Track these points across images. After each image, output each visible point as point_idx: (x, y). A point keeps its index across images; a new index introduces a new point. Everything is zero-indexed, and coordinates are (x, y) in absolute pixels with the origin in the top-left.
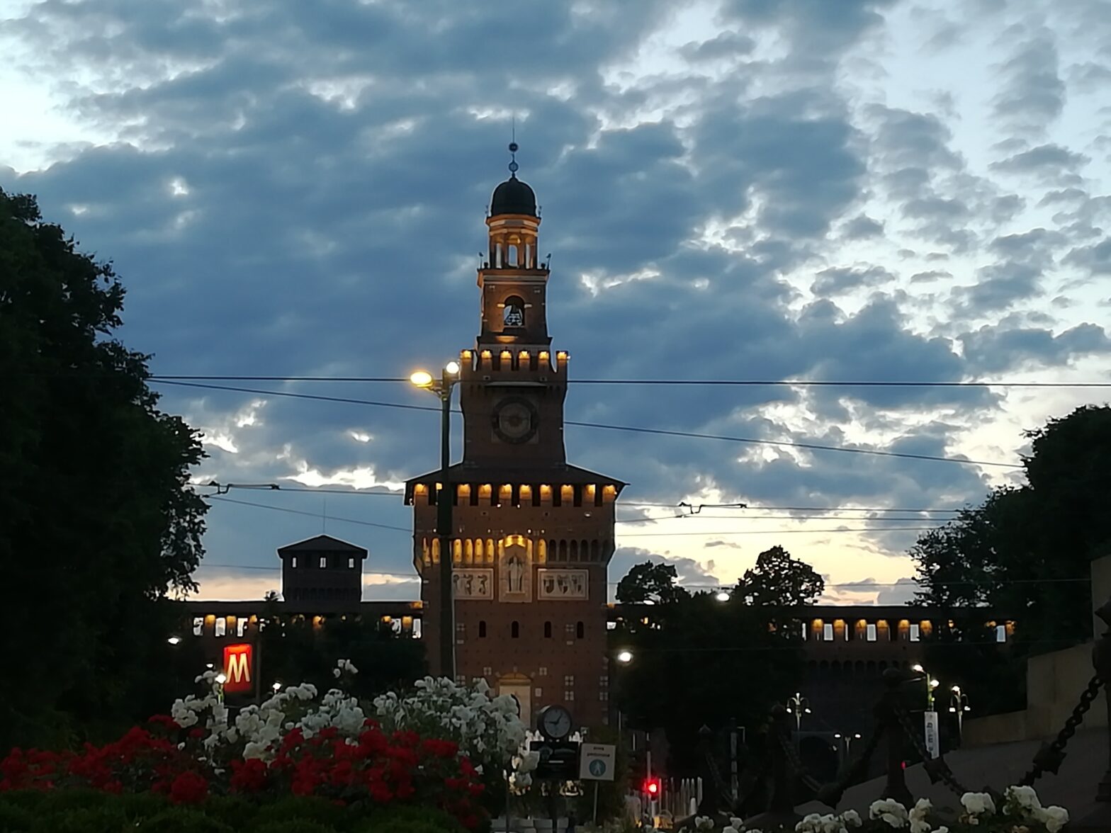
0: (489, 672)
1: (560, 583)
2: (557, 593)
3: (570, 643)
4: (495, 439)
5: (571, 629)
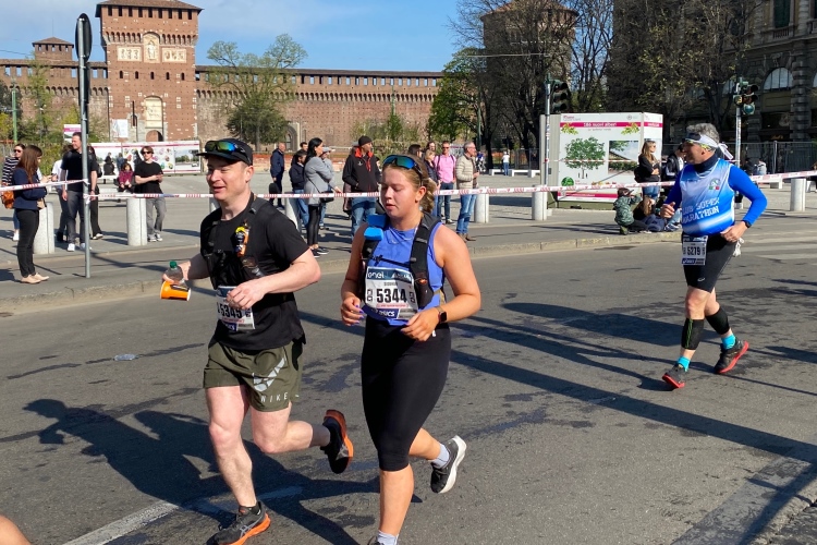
0: (140, 94)
1: (173, 55)
2: (171, 59)
3: (179, 82)
5: (179, 76)
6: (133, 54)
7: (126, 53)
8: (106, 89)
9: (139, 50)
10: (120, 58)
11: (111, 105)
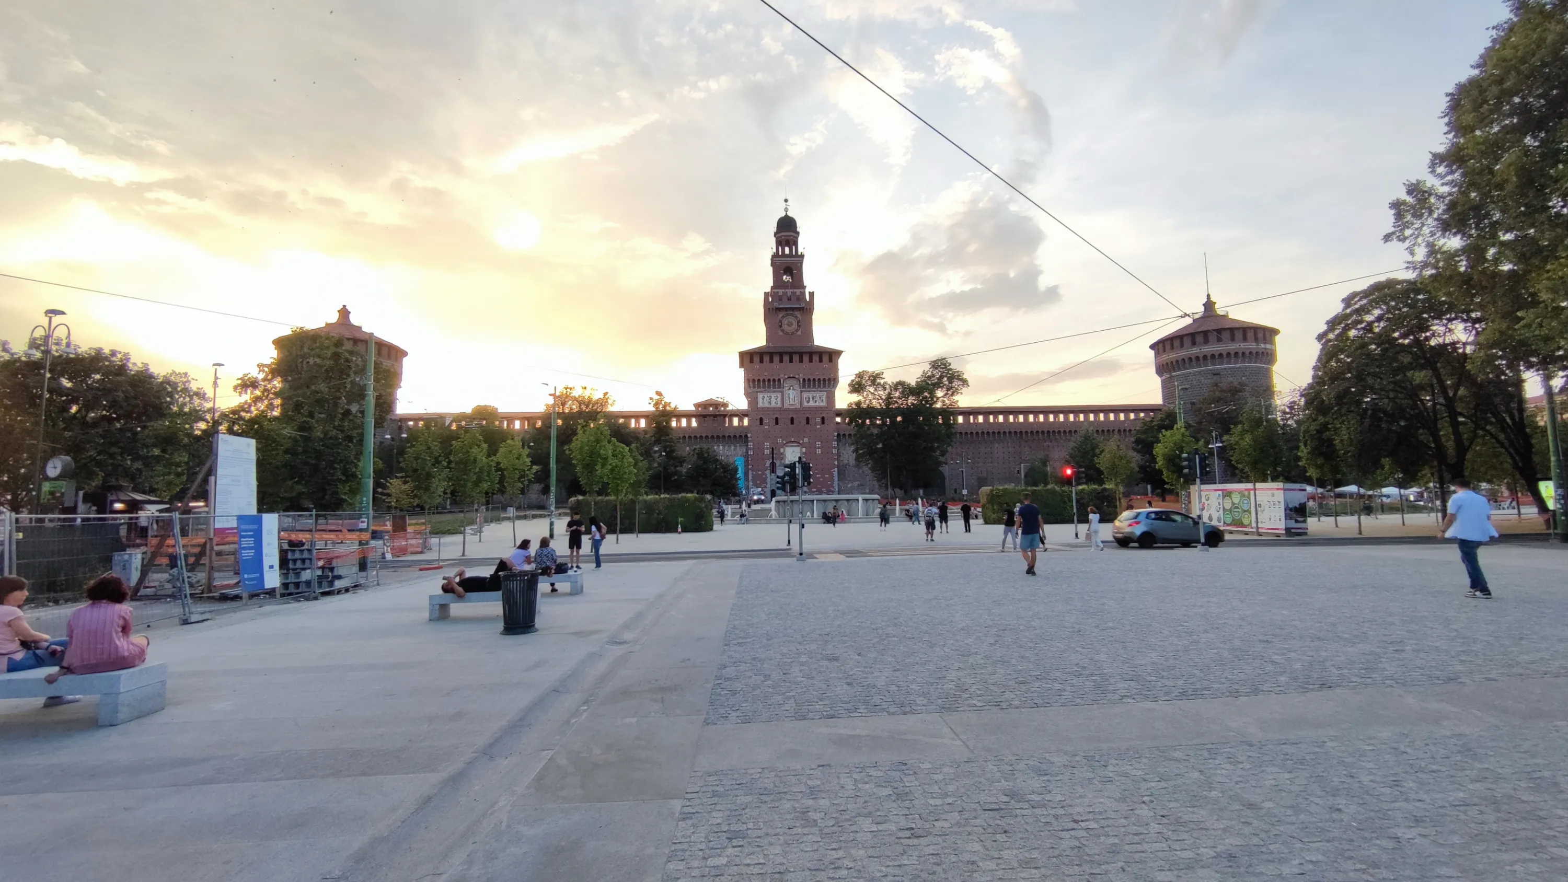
0: (780, 440)
1: (813, 399)
2: (812, 404)
3: (818, 427)
4: (781, 333)
5: (819, 420)
6: (773, 400)
7: (766, 399)
8: (746, 436)
9: (779, 395)
10: (760, 405)
11: (750, 453)
